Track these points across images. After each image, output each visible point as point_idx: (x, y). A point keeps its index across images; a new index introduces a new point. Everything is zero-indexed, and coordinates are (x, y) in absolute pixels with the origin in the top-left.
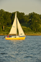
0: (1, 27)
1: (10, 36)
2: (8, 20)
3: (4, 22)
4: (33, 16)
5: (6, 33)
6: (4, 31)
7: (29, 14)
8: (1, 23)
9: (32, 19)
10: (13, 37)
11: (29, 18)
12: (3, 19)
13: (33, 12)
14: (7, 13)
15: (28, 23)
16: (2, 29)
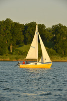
0: (7, 48)
1: (27, 62)
2: (17, 35)
3: (12, 40)
4: (59, 30)
5: (15, 58)
6: (12, 54)
7: (53, 26)
8: (7, 41)
9: (57, 34)
10: (31, 64)
11: (53, 33)
12: (10, 34)
13: (59, 24)
14: (16, 24)
15: (51, 41)
16: (8, 51)
